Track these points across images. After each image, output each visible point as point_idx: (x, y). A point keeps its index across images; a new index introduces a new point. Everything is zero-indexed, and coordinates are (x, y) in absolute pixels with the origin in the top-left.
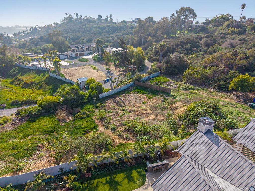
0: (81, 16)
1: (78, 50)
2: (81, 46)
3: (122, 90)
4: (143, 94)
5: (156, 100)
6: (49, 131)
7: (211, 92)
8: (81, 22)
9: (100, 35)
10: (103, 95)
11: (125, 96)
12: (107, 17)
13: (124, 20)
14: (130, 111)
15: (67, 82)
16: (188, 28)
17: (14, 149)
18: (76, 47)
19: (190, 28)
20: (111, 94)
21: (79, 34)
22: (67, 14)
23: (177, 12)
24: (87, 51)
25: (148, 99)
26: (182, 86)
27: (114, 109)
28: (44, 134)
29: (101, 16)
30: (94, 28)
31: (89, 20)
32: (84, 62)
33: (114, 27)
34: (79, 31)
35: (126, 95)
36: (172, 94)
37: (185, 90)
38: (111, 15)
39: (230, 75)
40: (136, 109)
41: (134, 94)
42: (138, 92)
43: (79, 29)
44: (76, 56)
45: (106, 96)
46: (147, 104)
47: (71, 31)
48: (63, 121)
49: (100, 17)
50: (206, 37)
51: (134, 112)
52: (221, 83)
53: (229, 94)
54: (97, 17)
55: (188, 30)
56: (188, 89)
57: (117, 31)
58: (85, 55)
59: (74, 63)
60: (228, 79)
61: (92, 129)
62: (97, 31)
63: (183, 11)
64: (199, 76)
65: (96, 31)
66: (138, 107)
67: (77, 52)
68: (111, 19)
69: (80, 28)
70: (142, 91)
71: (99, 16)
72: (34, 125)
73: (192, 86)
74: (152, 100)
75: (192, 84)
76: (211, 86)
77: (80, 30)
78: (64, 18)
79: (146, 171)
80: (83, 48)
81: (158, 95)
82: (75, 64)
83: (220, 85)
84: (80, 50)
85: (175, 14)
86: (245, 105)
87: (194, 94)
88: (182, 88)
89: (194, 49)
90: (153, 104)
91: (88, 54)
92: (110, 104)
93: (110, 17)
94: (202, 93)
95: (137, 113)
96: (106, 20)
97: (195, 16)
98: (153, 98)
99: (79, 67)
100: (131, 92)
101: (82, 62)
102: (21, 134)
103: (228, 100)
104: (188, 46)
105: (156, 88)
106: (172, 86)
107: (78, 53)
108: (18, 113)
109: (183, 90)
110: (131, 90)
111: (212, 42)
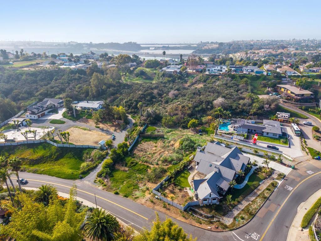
3: (135, 142)
4: (150, 141)
5: (160, 143)
7: (181, 131)
10: (129, 149)
14: (154, 153)
20: (132, 147)
24: (47, 110)
25: (155, 144)
26: (166, 131)
27: (144, 155)
28: (129, 178)
35: (141, 145)
36: (165, 137)
37: (169, 133)
39: (186, 119)
41: (145, 143)
42: (146, 141)
44: (39, 118)
45: (131, 149)
46: (157, 147)
51: (156, 153)
53: (189, 130)
59: (53, 127)
60: (185, 122)
62: (29, 79)
64: (172, 123)
65: (27, 79)
66: (155, 150)
67: (38, 113)
70: (148, 140)
73: (170, 129)
75: (169, 128)
76: (179, 127)
79: (188, 170)
81: (158, 140)
83: (183, 126)
86: (198, 135)
87: (174, 134)
89: (154, 100)
90: (160, 146)
92: (138, 153)
94: (177, 132)
95: (158, 153)
98: (157, 142)
100: (142, 142)
103: (190, 133)
104: (148, 98)
105: (154, 135)
107: (40, 114)
111: (161, 92)
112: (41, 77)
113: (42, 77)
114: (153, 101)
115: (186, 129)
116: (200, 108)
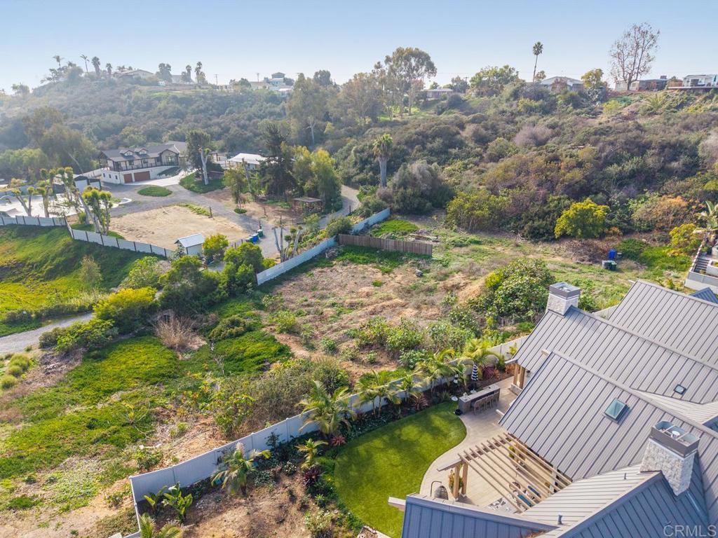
0: (109, 66)
1: (131, 162)
2: (137, 153)
3: (308, 259)
4: (366, 263)
5: (403, 275)
6: (163, 375)
7: (517, 246)
8: (112, 83)
9: (182, 119)
10: (265, 275)
11: (322, 272)
12: (189, 68)
13: (242, 79)
14: (352, 306)
15: (139, 252)
16: (418, 98)
17: (90, 427)
18: (123, 155)
19: (422, 98)
20: (285, 271)
21: (116, 119)
22: (58, 59)
23: (388, 60)
24: (156, 166)
25: (383, 274)
26: (453, 239)
27: (308, 305)
28: (154, 384)
29: (169, 66)
30: (159, 99)
31: (133, 79)
32: (160, 198)
33: (220, 98)
34: (113, 110)
35: (325, 269)
36: (436, 256)
37: (461, 246)
38: (199, 64)
39: (552, 205)
40: (365, 300)
41: (344, 265)
42: (352, 261)
43: (110, 103)
44: (126, 182)
45: (272, 278)
46: (384, 285)
47: (84, 108)
48: (183, 347)
49: (165, 69)
50: (473, 121)
51: (362, 305)
52: (536, 224)
53: (557, 246)
54: (158, 70)
55: (417, 104)
56: (466, 243)
57: (228, 109)
58: (151, 177)
59: (130, 200)
60: (548, 213)
61: (275, 355)
62: (170, 109)
63: (403, 56)
64: (486, 212)
65: (166, 109)
66: (368, 295)
67: (127, 170)
68: (201, 76)
69: (113, 101)
70: (362, 257)
71: (162, 66)
72: (110, 367)
73: (473, 237)
74: (392, 275)
75: (472, 232)
76: (516, 233)
77: (114, 105)
78: (51, 70)
79: (459, 412)
80: (144, 157)
81: (402, 263)
82: (134, 203)
83: (535, 229)
84: (136, 163)
85: (383, 63)
86: (596, 266)
87: (483, 252)
88: (453, 241)
89: (454, 151)
90: (399, 285)
91: (160, 174)
92: (291, 294)
93: (198, 70)
94: (499, 249)
95: (371, 308)
96: (186, 77)
97: (431, 68)
98: (395, 270)
99: (154, 212)
100: (334, 262)
101: (153, 196)
102: (90, 392)
103: (559, 259)
104: (438, 143)
105: (395, 247)
106: (428, 239)
107: (132, 172)
108: (47, 343)
109: (456, 246)
110: (333, 258)
111: (490, 132)
112: (198, 107)
113: (201, 107)
114: (451, 153)
115: (546, 241)
116: (629, 166)
